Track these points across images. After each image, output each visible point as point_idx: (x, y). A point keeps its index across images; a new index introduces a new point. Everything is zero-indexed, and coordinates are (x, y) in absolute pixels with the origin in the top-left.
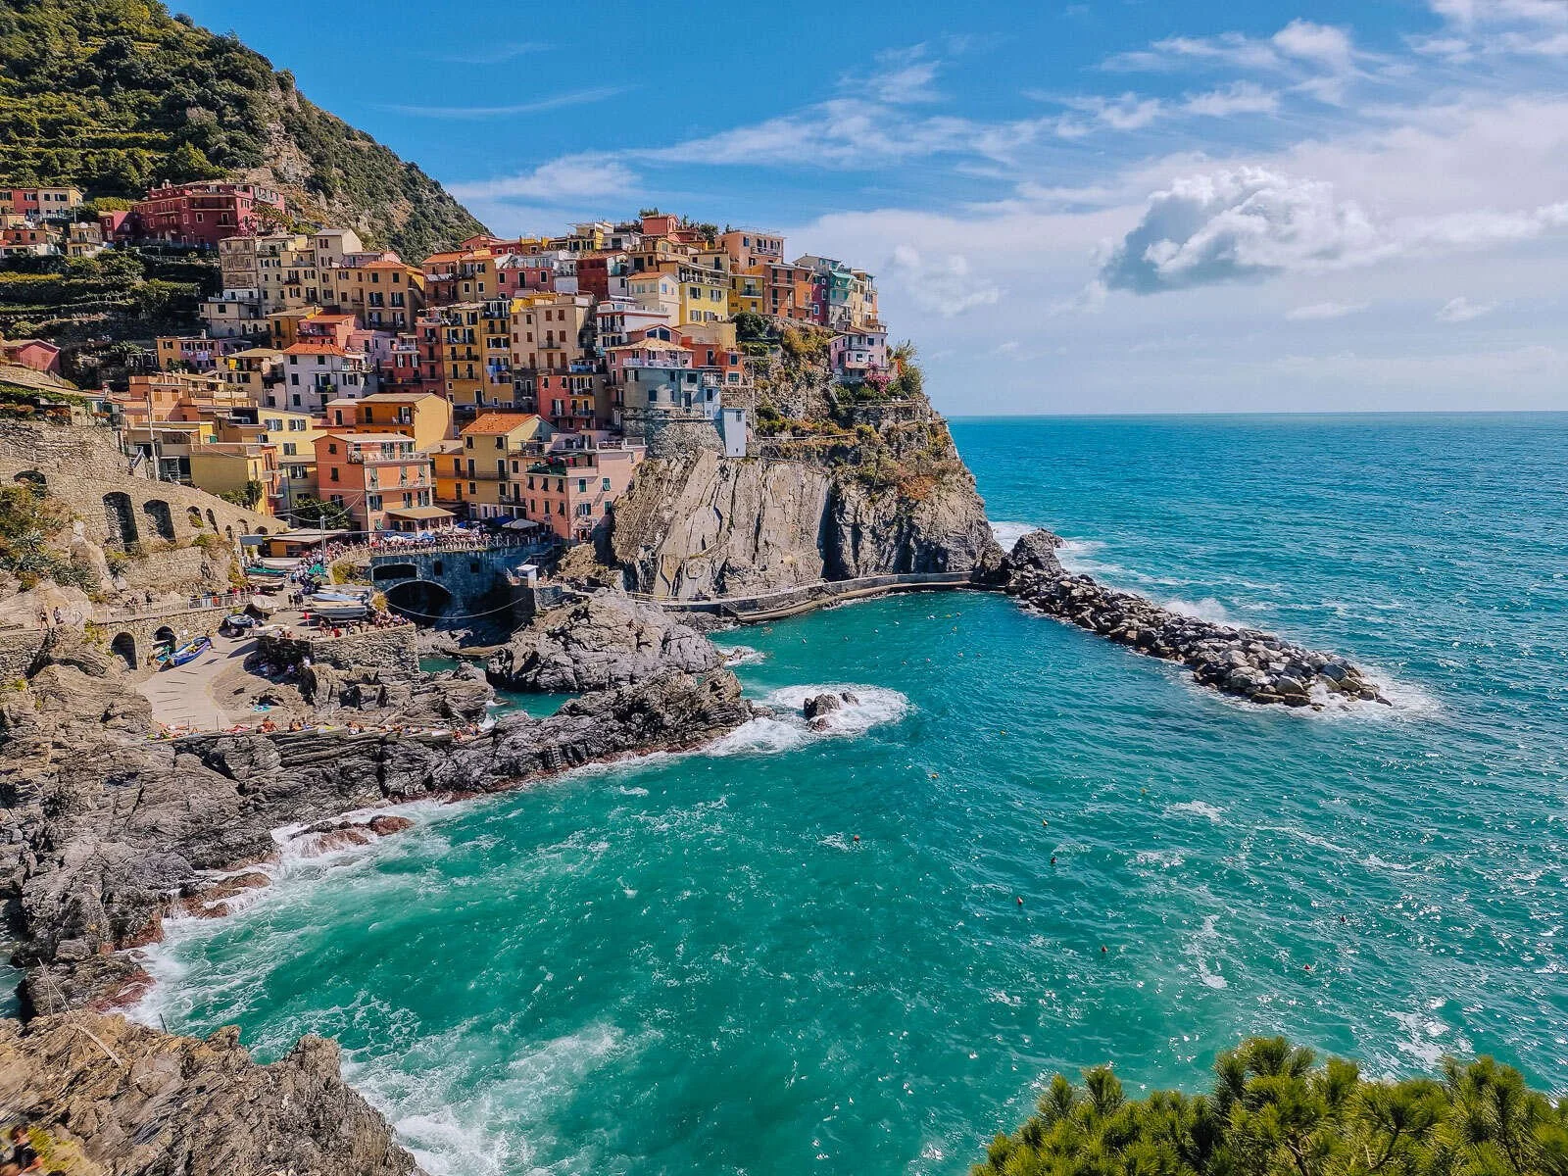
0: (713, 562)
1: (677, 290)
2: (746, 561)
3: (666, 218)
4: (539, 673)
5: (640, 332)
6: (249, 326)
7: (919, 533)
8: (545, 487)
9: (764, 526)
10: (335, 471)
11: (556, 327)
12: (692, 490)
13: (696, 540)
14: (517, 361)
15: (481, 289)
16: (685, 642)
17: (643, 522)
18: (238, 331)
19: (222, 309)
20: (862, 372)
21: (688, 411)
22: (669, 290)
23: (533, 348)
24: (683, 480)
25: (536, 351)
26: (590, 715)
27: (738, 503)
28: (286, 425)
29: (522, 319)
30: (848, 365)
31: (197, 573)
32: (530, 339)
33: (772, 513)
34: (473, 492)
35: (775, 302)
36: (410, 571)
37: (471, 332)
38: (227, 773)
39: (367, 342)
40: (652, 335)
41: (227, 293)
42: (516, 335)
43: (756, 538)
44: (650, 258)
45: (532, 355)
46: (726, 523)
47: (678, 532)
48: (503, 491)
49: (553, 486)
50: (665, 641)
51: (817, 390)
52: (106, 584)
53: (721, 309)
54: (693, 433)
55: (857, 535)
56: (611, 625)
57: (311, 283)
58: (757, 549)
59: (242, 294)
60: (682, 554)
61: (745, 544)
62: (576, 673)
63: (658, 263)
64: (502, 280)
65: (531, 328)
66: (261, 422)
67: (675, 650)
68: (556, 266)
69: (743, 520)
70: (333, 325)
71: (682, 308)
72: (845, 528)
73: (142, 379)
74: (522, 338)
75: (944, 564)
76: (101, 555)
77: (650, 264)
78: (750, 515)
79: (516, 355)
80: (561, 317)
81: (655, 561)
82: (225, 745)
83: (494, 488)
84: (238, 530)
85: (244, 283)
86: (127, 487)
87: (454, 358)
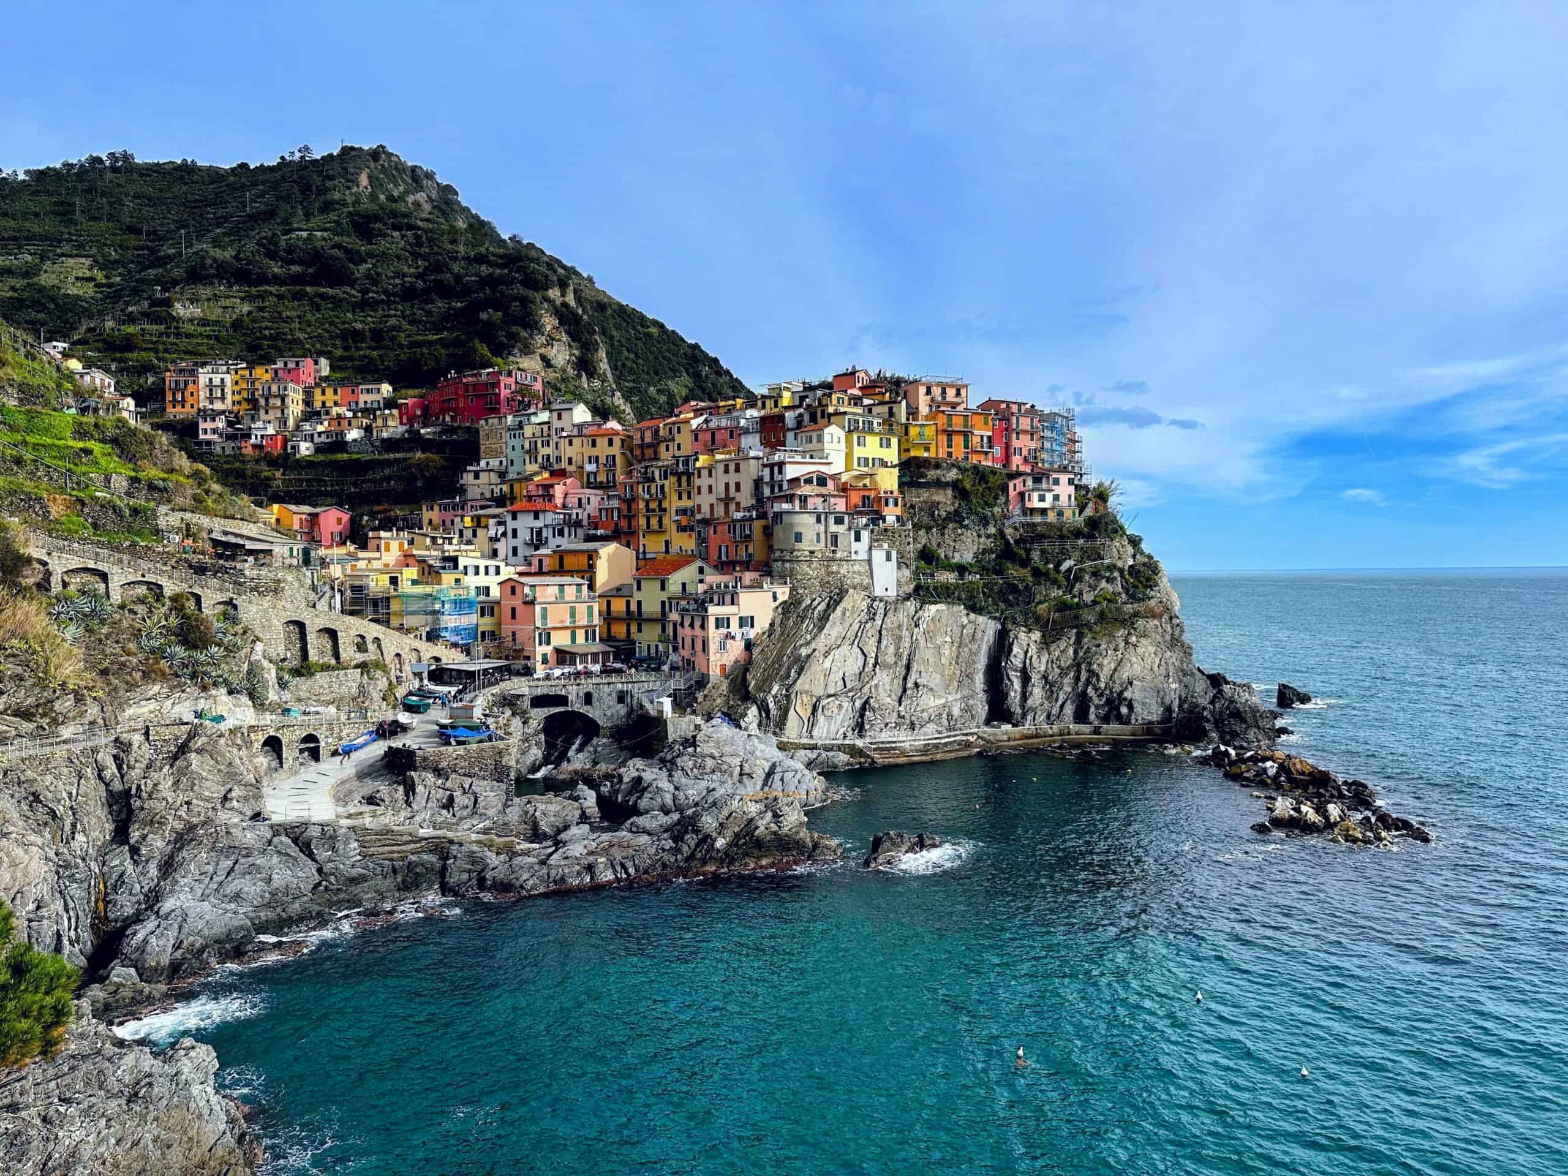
0: (853, 700)
1: (843, 439)
2: (890, 701)
3: (853, 373)
4: (639, 798)
5: (797, 479)
6: (497, 490)
7: (1098, 680)
8: (692, 625)
9: (915, 667)
10: (513, 610)
11: (732, 478)
12: (833, 630)
13: (836, 677)
14: (699, 512)
15: (679, 448)
16: (788, 776)
17: (780, 657)
18: (488, 495)
19: (477, 477)
20: (1043, 512)
21: (834, 552)
22: (835, 439)
23: (712, 499)
24: (824, 618)
25: (714, 501)
26: (649, 834)
27: (884, 643)
28: (482, 570)
29: (705, 473)
30: (1028, 505)
31: (354, 691)
32: (710, 491)
33: (925, 653)
34: (640, 630)
35: (950, 446)
36: (562, 700)
37: (662, 487)
38: (311, 855)
39: (580, 500)
40: (809, 481)
41: (483, 463)
42: (699, 488)
43: (905, 679)
44: (823, 412)
45: (712, 505)
46: (872, 661)
47: (815, 670)
48: (664, 630)
49: (697, 624)
50: (770, 774)
51: (992, 530)
52: (273, 696)
53: (892, 455)
54: (838, 572)
55: (1026, 679)
56: (717, 755)
57: (544, 451)
58: (905, 691)
59: (494, 463)
60: (819, 692)
61: (892, 684)
62: (675, 797)
63: (830, 415)
64: (696, 440)
65: (712, 481)
66: (461, 567)
67: (777, 784)
68: (743, 422)
69: (890, 659)
70: (552, 486)
71: (849, 455)
72: (1012, 673)
73: (376, 534)
74: (705, 490)
75: (1129, 716)
76: (273, 672)
77: (823, 416)
78: (898, 655)
79: (699, 506)
80: (737, 470)
81: (788, 697)
82: (315, 831)
83: (658, 629)
84: (409, 657)
85: (497, 454)
86: (306, 616)
87: (648, 510)
